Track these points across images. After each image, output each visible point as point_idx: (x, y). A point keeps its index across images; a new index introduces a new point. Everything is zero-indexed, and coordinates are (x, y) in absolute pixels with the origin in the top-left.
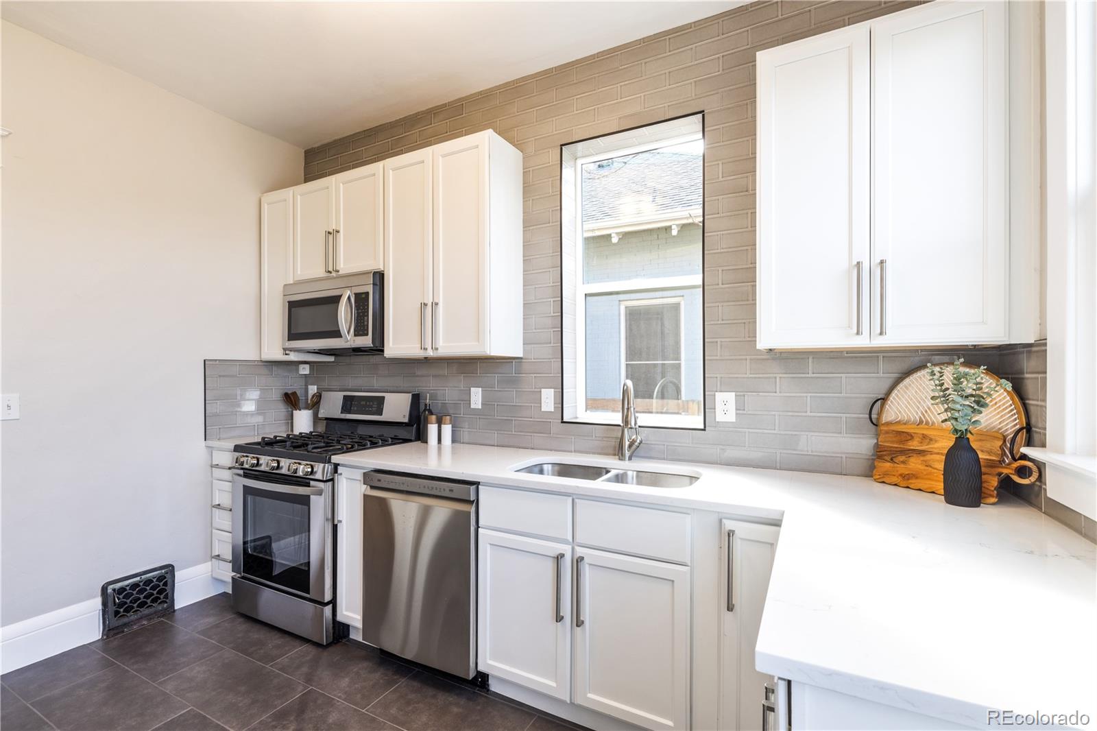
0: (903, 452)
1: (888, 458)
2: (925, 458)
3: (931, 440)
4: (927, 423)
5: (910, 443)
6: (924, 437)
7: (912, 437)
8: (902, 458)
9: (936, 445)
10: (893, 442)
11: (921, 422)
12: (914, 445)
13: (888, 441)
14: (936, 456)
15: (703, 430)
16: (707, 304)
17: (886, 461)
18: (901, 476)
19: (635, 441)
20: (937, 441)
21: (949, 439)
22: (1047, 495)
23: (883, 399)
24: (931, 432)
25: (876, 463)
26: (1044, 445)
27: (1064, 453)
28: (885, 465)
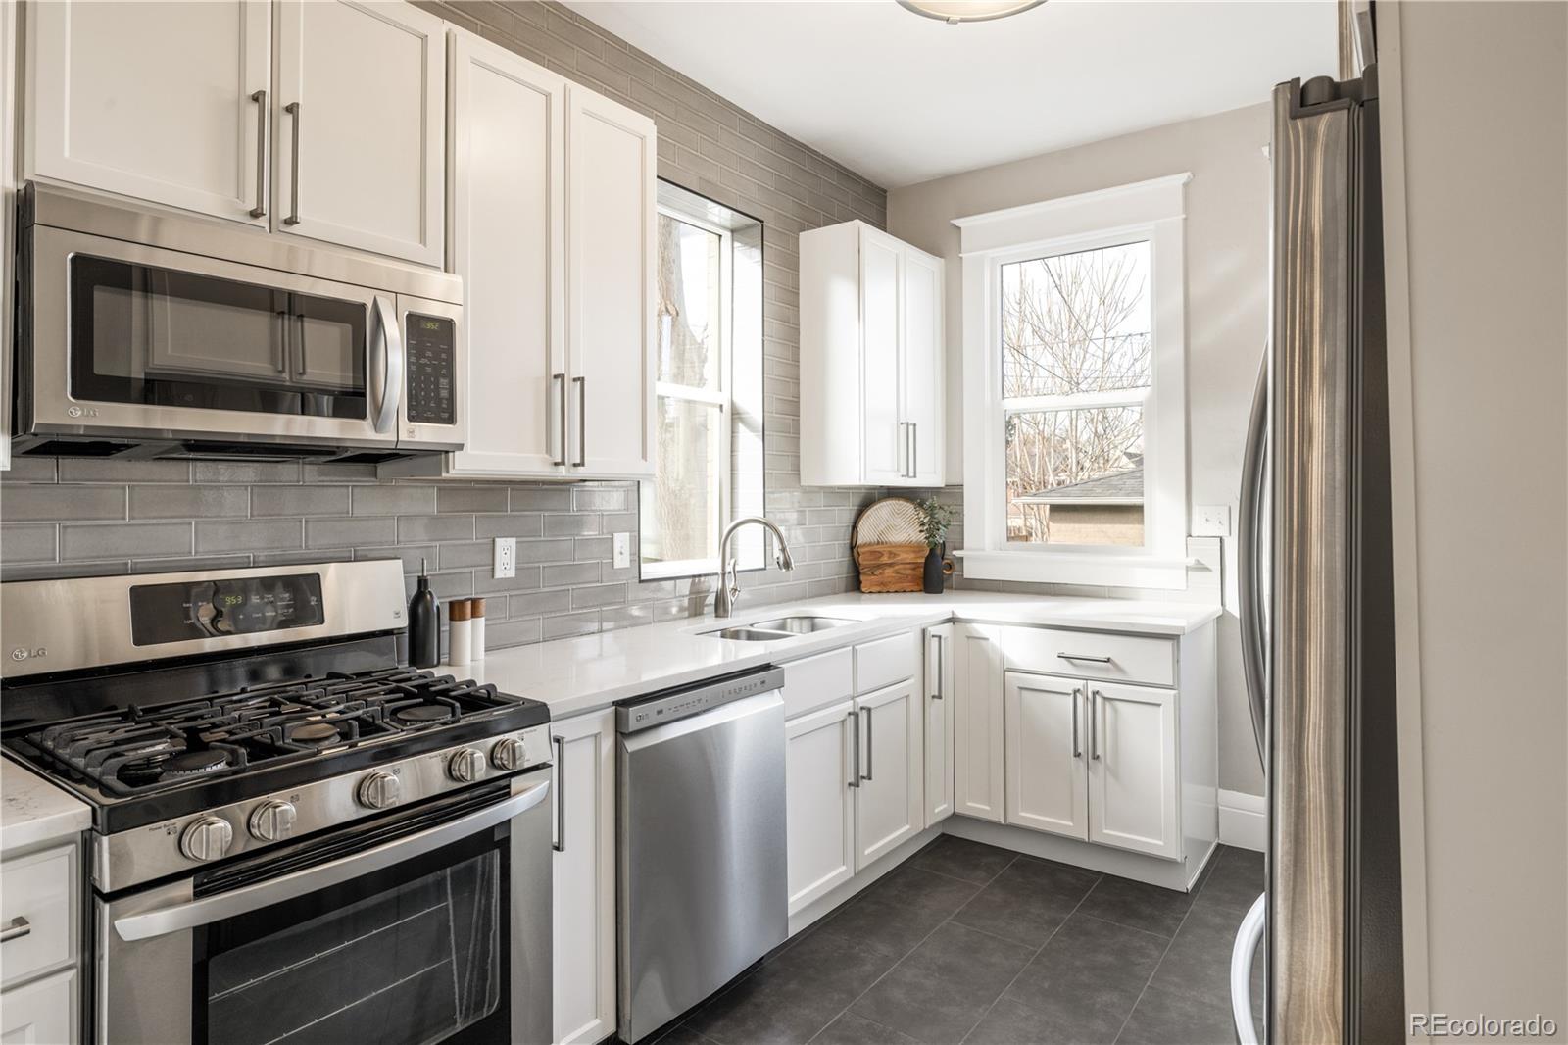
0: (879, 566)
1: (870, 573)
2: (894, 568)
3: (896, 554)
4: (882, 543)
5: (882, 559)
6: (890, 553)
7: (881, 554)
8: (878, 572)
9: (899, 558)
10: (870, 560)
11: (878, 542)
12: (885, 559)
13: (868, 560)
14: (901, 566)
15: (765, 569)
16: (766, 433)
17: (869, 575)
18: (882, 584)
19: (736, 590)
20: (898, 555)
21: (906, 552)
22: (965, 577)
23: (855, 528)
24: (893, 549)
25: (862, 578)
26: (962, 548)
27: (983, 550)
28: (869, 578)
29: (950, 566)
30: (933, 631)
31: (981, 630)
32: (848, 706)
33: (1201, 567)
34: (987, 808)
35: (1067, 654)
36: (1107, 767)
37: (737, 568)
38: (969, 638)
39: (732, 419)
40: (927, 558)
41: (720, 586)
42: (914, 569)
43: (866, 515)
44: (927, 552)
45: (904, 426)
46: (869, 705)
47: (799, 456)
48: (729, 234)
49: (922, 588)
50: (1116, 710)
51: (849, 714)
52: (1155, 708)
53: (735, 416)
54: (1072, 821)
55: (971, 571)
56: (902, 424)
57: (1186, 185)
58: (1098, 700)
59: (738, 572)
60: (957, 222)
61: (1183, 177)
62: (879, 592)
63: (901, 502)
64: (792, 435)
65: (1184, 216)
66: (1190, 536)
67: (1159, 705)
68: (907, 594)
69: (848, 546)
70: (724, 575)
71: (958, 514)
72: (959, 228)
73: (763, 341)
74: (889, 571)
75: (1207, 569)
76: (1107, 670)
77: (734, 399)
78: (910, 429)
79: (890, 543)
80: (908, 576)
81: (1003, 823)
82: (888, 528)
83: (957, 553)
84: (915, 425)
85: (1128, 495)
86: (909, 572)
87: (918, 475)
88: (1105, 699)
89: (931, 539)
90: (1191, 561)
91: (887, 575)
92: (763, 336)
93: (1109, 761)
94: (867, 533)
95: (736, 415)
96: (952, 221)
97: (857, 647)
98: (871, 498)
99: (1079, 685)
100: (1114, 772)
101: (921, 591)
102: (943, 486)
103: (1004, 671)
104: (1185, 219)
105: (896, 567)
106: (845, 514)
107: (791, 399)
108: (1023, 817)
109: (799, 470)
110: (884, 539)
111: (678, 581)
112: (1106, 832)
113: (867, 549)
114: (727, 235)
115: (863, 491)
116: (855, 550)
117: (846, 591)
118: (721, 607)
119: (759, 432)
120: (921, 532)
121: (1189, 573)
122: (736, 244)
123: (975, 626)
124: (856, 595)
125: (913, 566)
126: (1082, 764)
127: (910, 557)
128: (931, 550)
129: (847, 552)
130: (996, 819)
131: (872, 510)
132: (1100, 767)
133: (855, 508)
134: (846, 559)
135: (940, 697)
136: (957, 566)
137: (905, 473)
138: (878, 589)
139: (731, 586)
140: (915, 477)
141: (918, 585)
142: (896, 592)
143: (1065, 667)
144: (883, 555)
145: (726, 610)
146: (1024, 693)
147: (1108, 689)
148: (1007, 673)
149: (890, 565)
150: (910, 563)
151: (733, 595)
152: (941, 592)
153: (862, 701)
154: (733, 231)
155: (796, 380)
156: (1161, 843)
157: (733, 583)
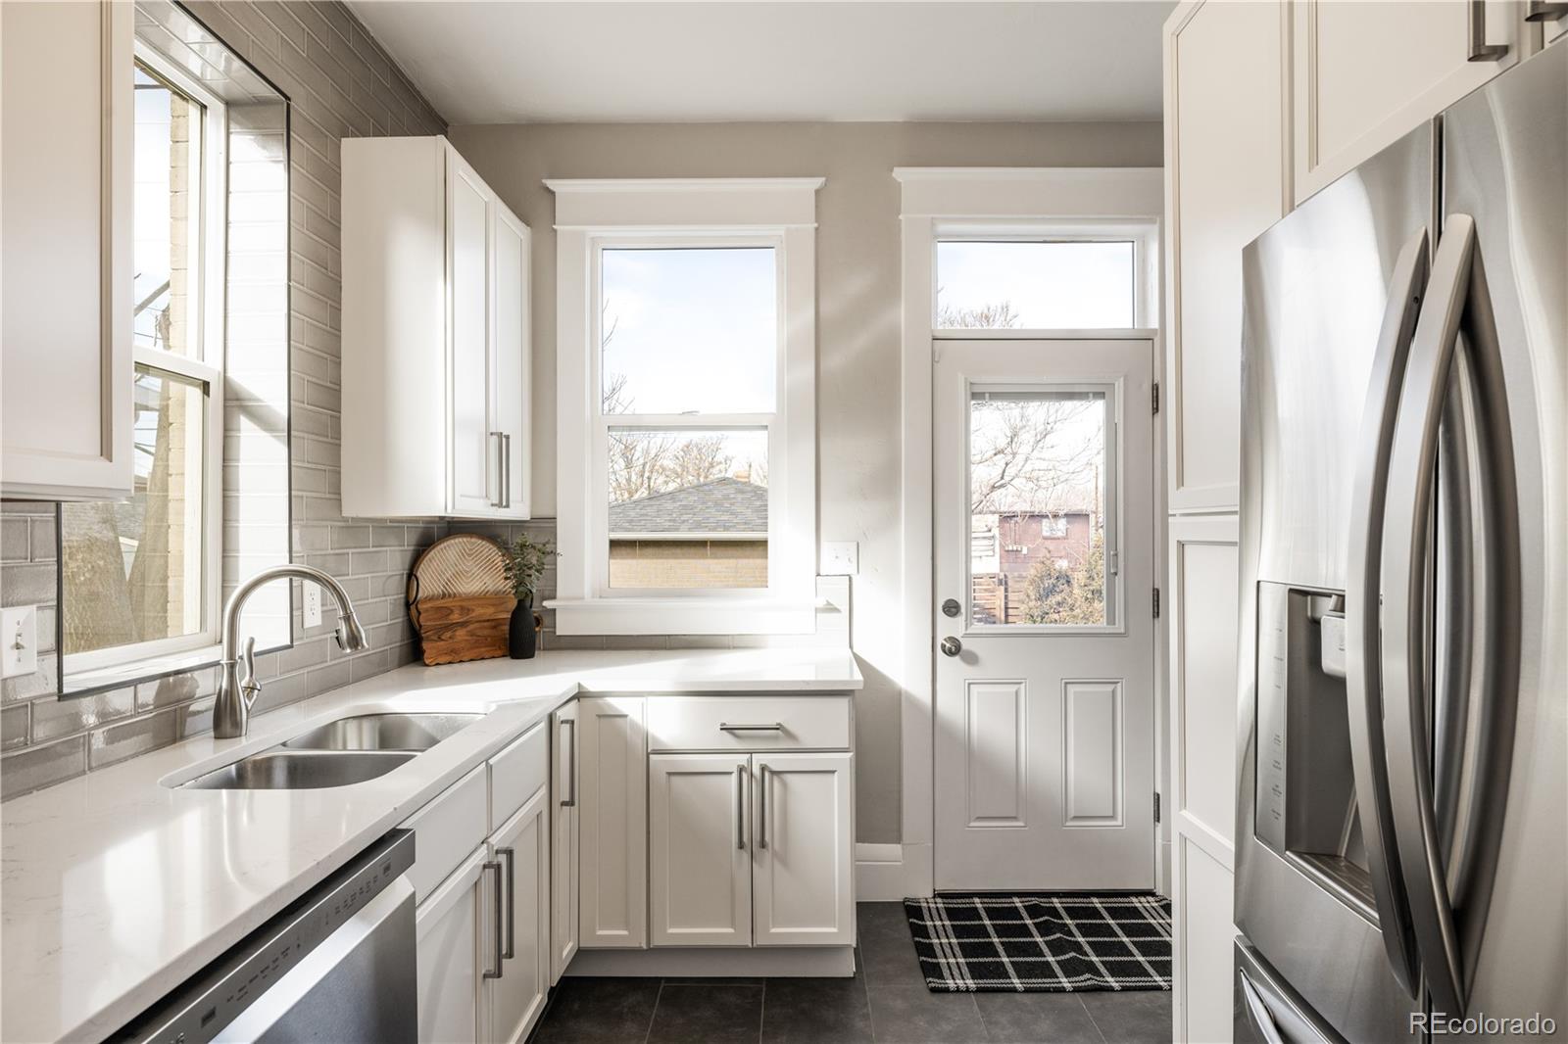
0: (448, 627)
1: (435, 638)
2: (468, 629)
3: (469, 610)
4: (450, 596)
5: (451, 617)
6: (462, 608)
7: (450, 611)
8: (448, 634)
9: (474, 615)
10: (435, 620)
11: (445, 594)
12: (456, 617)
13: (430, 620)
14: (477, 625)
15: (291, 646)
16: (293, 433)
17: (436, 641)
18: (453, 651)
19: (253, 689)
20: (473, 610)
21: (483, 606)
22: (558, 634)
23: (411, 575)
24: (467, 603)
25: (425, 645)
26: (553, 597)
27: (583, 598)
28: (435, 644)
29: (538, 621)
30: (562, 714)
31: (619, 704)
32: (481, 856)
33: (831, 609)
34: (625, 933)
35: (730, 723)
36: (775, 854)
37: (256, 649)
38: (599, 716)
39: (225, 407)
40: (514, 614)
41: (225, 685)
42: (495, 627)
43: (427, 558)
44: (513, 604)
45: (495, 438)
46: (505, 845)
47: (339, 473)
48: (222, 107)
49: (508, 654)
50: (784, 785)
51: (485, 867)
52: (829, 776)
53: (230, 403)
54: (733, 926)
55: (564, 627)
56: (492, 434)
57: (817, 192)
58: (767, 774)
59: (256, 654)
60: (552, 184)
61: (818, 182)
62: (450, 663)
63: (473, 540)
64: (329, 440)
65: (816, 225)
66: (818, 575)
67: (833, 772)
68: (486, 662)
69: (403, 601)
70: (232, 666)
71: (549, 552)
72: (553, 193)
73: (289, 287)
74: (461, 633)
75: (837, 610)
76: (776, 738)
77: (230, 374)
78: (503, 440)
79: (460, 595)
80: (486, 637)
81: (645, 947)
82: (457, 575)
83: (547, 604)
84: (507, 437)
85: (690, 530)
86: (486, 632)
87: (511, 504)
88: (773, 773)
89: (521, 589)
90: (821, 603)
91: (459, 638)
92: (289, 280)
93: (777, 846)
94: (432, 580)
95: (234, 403)
96: (544, 181)
97: (491, 762)
98: (433, 534)
99: (743, 759)
100: (783, 859)
101: (503, 656)
102: (528, 519)
103: (648, 755)
104: (817, 229)
105: (472, 627)
106: (394, 558)
107: (329, 384)
108: (672, 934)
109: (340, 494)
110: (452, 590)
111: (140, 686)
112: (773, 930)
113: (429, 605)
114: (217, 108)
115: (421, 525)
116: (413, 607)
117: (400, 665)
118: (226, 718)
119: (283, 431)
120: (506, 578)
121: (818, 615)
122: (234, 128)
123: (609, 700)
124: (414, 671)
125: (493, 624)
126: (746, 856)
127: (488, 612)
128: (520, 602)
129: (401, 611)
130: (637, 945)
131: (435, 550)
132: (767, 854)
133: (412, 548)
134: (400, 619)
135: (571, 803)
136: (546, 620)
137: (496, 501)
138: (448, 658)
139: (244, 683)
140: (507, 506)
141: (500, 648)
142: (472, 660)
143: (729, 741)
144: (452, 611)
145: (237, 725)
146: (674, 779)
147: (776, 762)
148: (651, 756)
149: (463, 624)
150: (488, 621)
151: (249, 696)
152: (531, 656)
153: (496, 840)
154: (230, 104)
155: (336, 358)
156: (835, 930)
157: (247, 678)
